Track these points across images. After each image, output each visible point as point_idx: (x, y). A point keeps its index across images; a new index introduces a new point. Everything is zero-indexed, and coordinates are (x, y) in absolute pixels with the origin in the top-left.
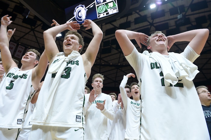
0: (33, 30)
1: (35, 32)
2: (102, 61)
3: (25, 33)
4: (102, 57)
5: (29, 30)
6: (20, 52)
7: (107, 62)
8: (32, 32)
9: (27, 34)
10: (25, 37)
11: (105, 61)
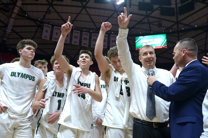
0: (84, 7)
1: (87, 9)
2: (180, 26)
3: (76, 14)
4: (179, 20)
5: (80, 9)
6: (77, 38)
7: (188, 25)
8: (84, 10)
9: (78, 14)
10: (77, 19)
11: (185, 25)
